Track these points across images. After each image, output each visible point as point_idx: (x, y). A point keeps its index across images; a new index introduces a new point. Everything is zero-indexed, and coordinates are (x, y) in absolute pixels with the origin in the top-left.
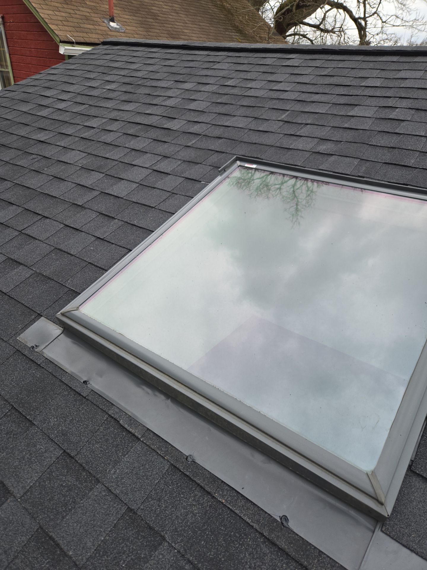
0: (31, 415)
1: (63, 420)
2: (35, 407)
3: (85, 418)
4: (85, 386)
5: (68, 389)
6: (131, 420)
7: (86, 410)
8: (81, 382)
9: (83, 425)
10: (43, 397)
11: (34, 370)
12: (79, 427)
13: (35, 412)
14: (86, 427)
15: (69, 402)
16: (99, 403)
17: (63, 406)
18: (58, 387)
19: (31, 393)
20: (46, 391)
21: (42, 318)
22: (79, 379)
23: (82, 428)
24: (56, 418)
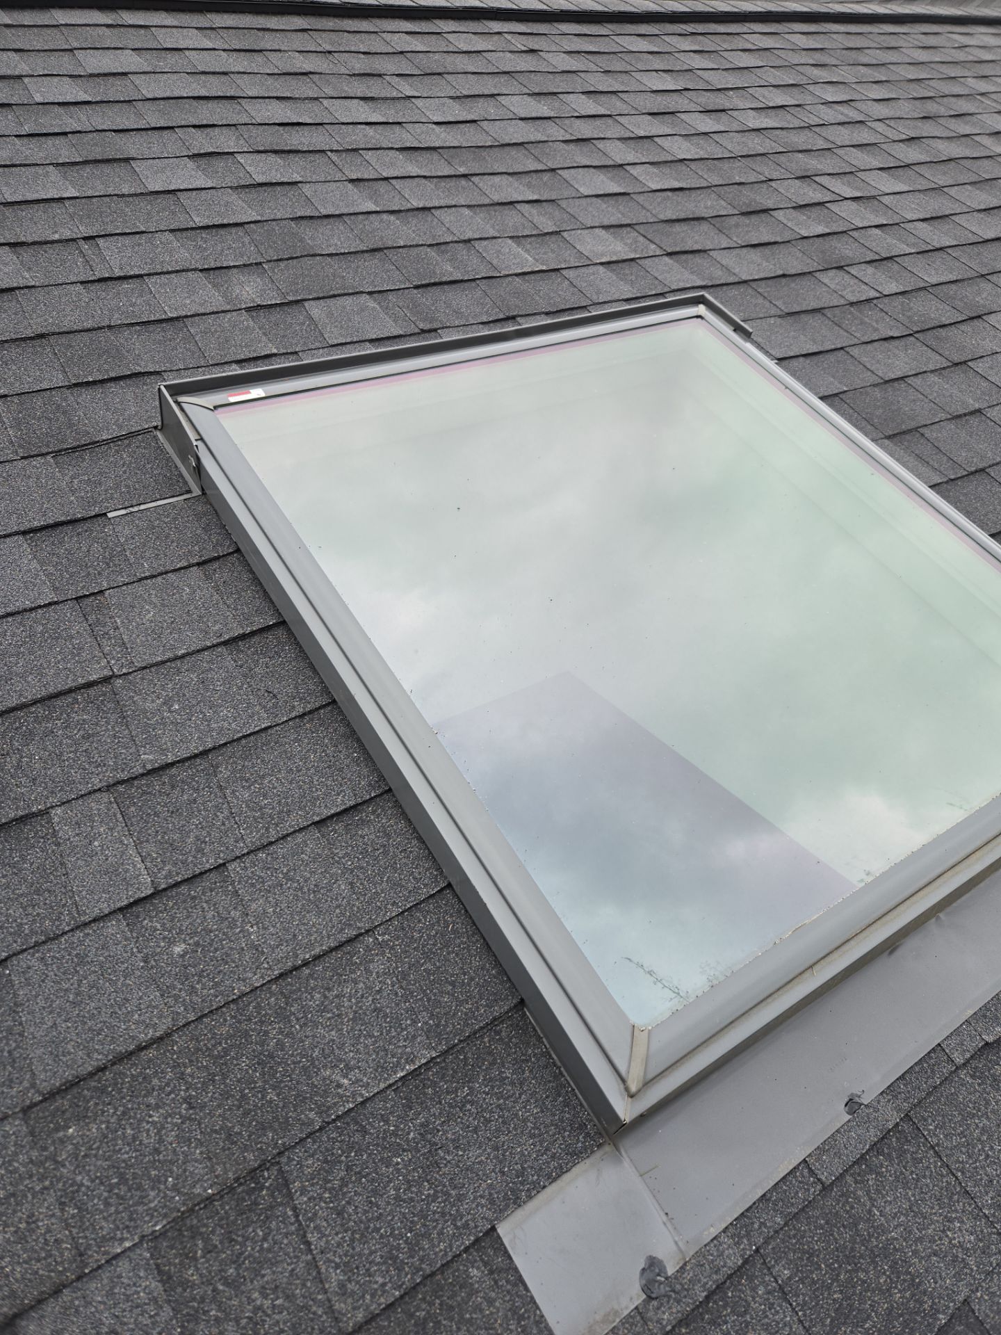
0: (935, 1311)
1: (958, 1202)
2: (908, 1294)
3: (962, 1133)
4: (863, 1112)
5: (858, 1171)
6: (985, 1016)
7: (936, 1127)
8: (849, 1121)
9: (982, 1142)
10: (873, 1262)
11: (754, 1289)
12: (988, 1156)
13: (925, 1293)
14: (990, 1137)
15: (902, 1173)
16: (926, 1083)
17: (914, 1195)
18: (847, 1202)
19: (851, 1306)
20: (853, 1249)
21: (502, 1230)
22: (839, 1125)
23: (992, 1148)
24: (950, 1220)
